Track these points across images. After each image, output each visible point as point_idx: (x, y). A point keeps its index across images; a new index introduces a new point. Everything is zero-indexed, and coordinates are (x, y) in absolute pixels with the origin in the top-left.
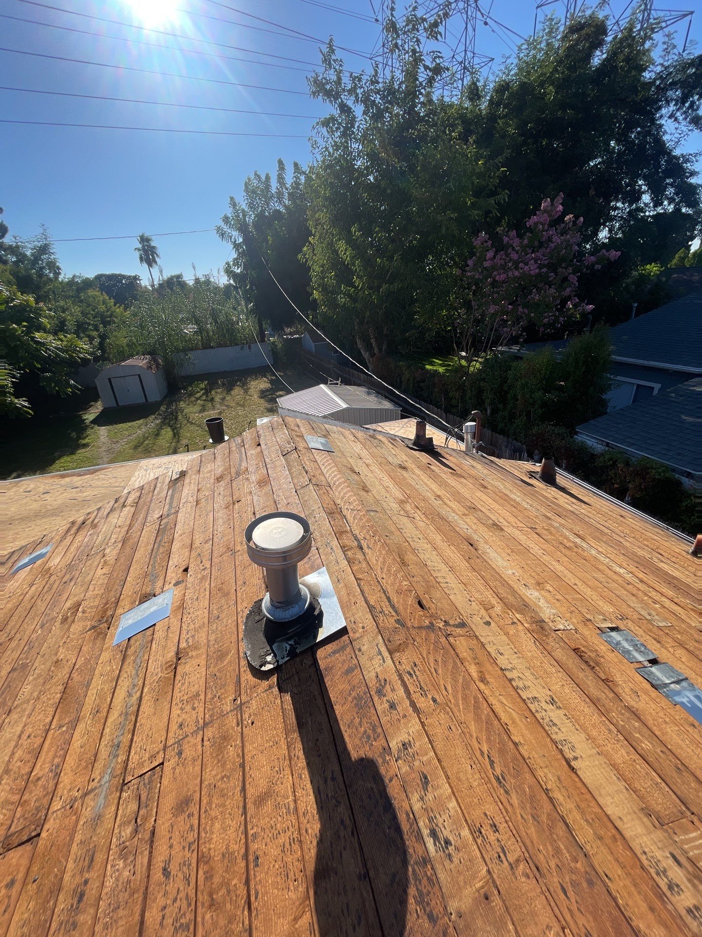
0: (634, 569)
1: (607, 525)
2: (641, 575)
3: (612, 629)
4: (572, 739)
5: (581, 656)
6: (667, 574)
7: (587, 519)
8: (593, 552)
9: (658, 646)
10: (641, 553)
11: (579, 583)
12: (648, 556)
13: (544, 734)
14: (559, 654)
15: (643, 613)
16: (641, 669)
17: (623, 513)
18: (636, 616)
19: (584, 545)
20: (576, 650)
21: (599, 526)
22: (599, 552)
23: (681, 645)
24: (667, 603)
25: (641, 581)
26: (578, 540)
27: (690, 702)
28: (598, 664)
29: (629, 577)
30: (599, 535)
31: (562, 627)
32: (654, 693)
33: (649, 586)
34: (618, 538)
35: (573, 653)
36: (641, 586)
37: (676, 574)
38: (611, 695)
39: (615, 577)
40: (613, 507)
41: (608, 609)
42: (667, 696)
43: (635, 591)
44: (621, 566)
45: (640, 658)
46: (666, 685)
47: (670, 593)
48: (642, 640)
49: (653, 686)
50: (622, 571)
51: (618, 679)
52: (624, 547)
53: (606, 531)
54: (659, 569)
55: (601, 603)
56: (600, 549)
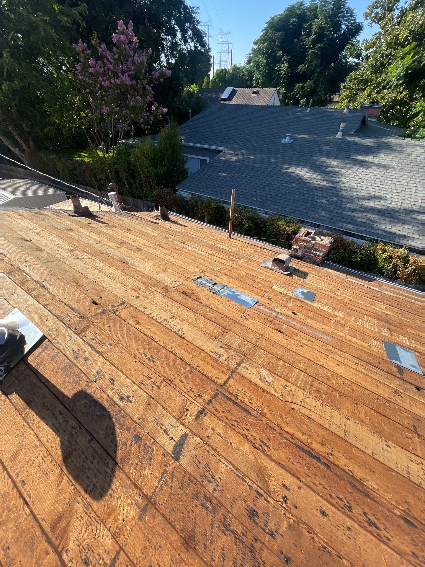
0: (207, 250)
1: (195, 234)
2: (210, 252)
3: (198, 278)
4: (183, 327)
5: (185, 294)
6: (220, 248)
7: (186, 234)
8: (190, 248)
9: (216, 277)
10: (210, 242)
11: (183, 263)
12: (212, 243)
13: (170, 331)
14: (175, 297)
15: (211, 267)
16: (210, 289)
17: (202, 227)
18: (208, 269)
19: (185, 246)
20: (183, 293)
21: (192, 236)
22: (192, 247)
23: (225, 274)
24: (220, 260)
25: (210, 254)
26: (182, 245)
27: (227, 293)
28: (192, 294)
29: (204, 254)
30: (192, 239)
31: (176, 285)
32: (214, 296)
33: (213, 255)
34: (200, 239)
35: (182, 294)
36: (210, 256)
37: (223, 247)
38: (198, 303)
39: (199, 256)
40: (198, 225)
41: (196, 270)
42: (219, 295)
43: (207, 259)
44: (202, 251)
45: (209, 285)
46: (219, 291)
47: (220, 255)
48: (210, 278)
49: (214, 293)
50: (202, 253)
51: (201, 295)
52: (203, 242)
53: (195, 237)
54: (217, 247)
55: (193, 269)
56: (193, 246)
